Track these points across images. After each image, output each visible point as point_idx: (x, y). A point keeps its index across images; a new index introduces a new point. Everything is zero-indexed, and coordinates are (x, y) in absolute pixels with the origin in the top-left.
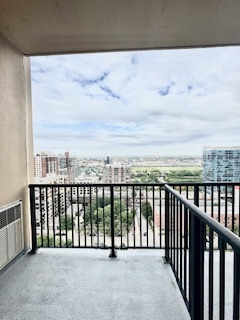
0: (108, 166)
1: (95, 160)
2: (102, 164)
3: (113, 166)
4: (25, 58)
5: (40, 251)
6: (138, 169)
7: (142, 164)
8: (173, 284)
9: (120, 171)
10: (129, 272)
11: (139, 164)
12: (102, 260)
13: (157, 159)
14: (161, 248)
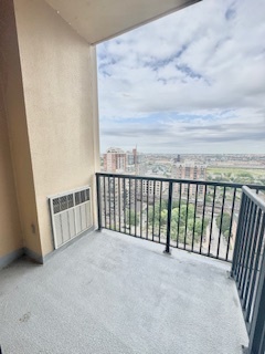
0: (178, 164)
1: (163, 157)
2: (171, 162)
3: (184, 165)
4: (91, 48)
5: (103, 230)
6: (217, 170)
7: (225, 164)
8: (235, 300)
9: (192, 171)
10: (182, 272)
11: (220, 164)
12: (155, 252)
13: (248, 159)
14: (226, 260)
